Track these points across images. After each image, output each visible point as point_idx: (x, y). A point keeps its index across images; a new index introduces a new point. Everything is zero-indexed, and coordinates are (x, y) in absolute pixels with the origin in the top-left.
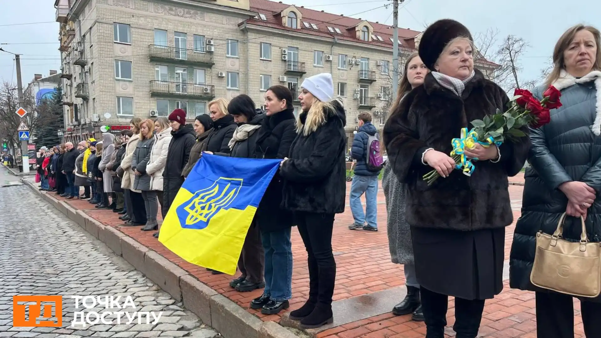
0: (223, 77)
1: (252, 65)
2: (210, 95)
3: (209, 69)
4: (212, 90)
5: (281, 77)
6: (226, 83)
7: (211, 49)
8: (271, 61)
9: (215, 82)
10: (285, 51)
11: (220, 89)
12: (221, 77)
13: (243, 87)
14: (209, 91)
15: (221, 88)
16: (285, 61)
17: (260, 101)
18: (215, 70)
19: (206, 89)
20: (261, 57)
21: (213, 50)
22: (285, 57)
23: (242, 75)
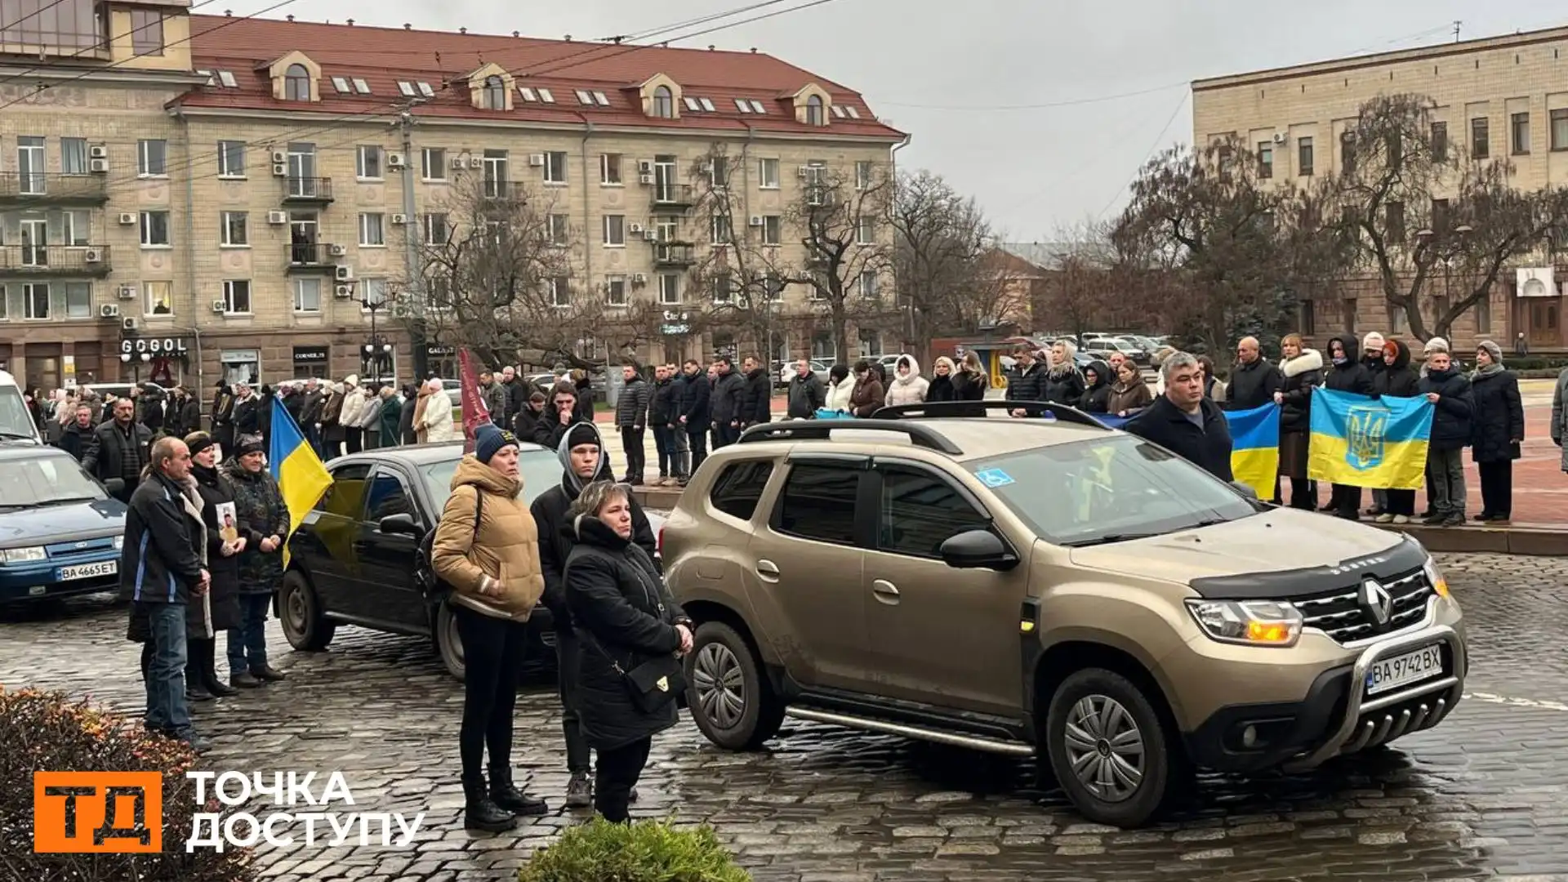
0: (131, 224)
1: (200, 193)
2: (102, 266)
3: (98, 209)
4: (105, 256)
5: (271, 213)
6: (140, 238)
7: (101, 164)
8: (246, 180)
9: (114, 238)
10: (278, 156)
11: (126, 251)
12: (128, 225)
13: (181, 242)
14: (97, 259)
15: (128, 248)
16: (282, 176)
17: (221, 272)
18: (112, 211)
19: (92, 255)
20: (222, 172)
21: (105, 166)
22: (279, 169)
23: (179, 216)
